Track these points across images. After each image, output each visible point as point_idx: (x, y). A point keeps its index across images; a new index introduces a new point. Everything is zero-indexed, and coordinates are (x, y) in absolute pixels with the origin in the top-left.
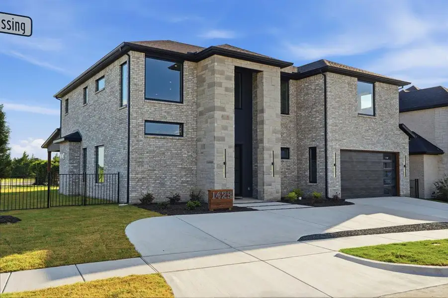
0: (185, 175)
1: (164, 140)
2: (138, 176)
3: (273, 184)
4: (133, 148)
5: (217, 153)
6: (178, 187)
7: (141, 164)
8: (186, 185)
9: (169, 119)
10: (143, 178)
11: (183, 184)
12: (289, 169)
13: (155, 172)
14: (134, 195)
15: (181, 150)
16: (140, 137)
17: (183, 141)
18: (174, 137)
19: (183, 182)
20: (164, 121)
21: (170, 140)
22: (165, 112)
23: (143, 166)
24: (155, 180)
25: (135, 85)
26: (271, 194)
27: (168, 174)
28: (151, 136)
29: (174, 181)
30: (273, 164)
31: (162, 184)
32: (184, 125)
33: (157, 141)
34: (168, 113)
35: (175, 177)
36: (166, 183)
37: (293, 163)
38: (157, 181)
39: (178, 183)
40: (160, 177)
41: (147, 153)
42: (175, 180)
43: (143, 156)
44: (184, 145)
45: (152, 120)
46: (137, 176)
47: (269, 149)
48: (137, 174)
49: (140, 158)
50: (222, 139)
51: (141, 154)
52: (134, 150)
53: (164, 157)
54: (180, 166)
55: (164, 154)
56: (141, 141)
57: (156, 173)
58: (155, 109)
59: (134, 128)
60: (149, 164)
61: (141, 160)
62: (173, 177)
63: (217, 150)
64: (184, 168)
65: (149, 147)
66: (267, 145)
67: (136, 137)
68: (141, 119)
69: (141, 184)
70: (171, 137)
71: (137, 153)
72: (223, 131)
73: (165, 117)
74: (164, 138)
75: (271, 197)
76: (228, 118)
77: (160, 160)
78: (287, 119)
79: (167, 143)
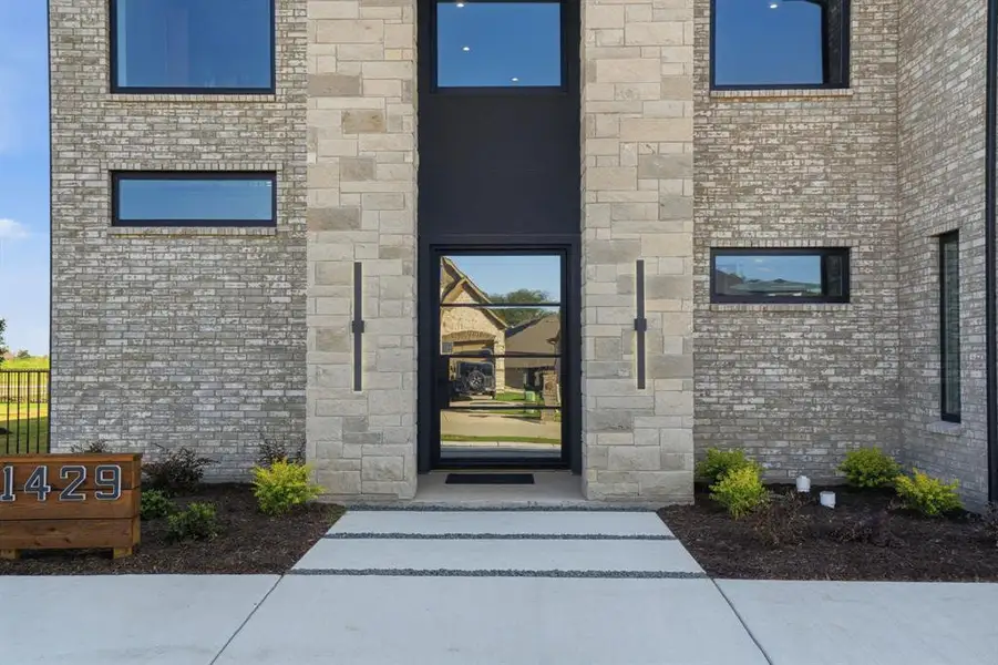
0: (281, 378)
1: (187, 242)
2: (84, 379)
3: (638, 423)
4: (63, 278)
5: (319, 282)
6: (249, 422)
7: (95, 335)
8: (286, 414)
9: (209, 161)
10: (104, 386)
11: (274, 414)
12: (844, 350)
13: (153, 364)
14: (68, 451)
15: (262, 278)
16: (90, 234)
17: (271, 245)
18: (227, 230)
19: (270, 405)
20: (187, 168)
21: (214, 241)
22: (194, 134)
23: (101, 342)
24: (154, 397)
25: (68, 40)
26: (629, 470)
27: (205, 371)
28: (138, 230)
29: (234, 400)
30: (640, 325)
31: (183, 413)
32: (279, 177)
33: (161, 249)
34: (203, 135)
35: (234, 386)
36: (198, 408)
37: (873, 320)
38: (161, 400)
39: (247, 408)
40: (174, 385)
41: (120, 293)
42: (236, 395)
43: (102, 306)
44: (274, 257)
45: (138, 167)
46: (78, 379)
47: (615, 257)
48: (82, 371)
49: (90, 312)
50: (344, 220)
51: (96, 298)
52: (66, 282)
53: (191, 308)
54: (261, 342)
55: (190, 294)
56: (95, 248)
57: (154, 369)
58: (151, 125)
59: (67, 201)
60: (126, 335)
61: (95, 320)
62: (227, 386)
63: (318, 272)
64: (279, 349)
65: (127, 270)
66: (604, 234)
67: (73, 234)
68: (90, 169)
69: (95, 408)
70: (214, 230)
71: (77, 294)
72: (348, 185)
73: (193, 154)
74: (189, 236)
75: (624, 487)
76: (375, 122)
77: (174, 321)
78: (834, 112)
79: (201, 253)
